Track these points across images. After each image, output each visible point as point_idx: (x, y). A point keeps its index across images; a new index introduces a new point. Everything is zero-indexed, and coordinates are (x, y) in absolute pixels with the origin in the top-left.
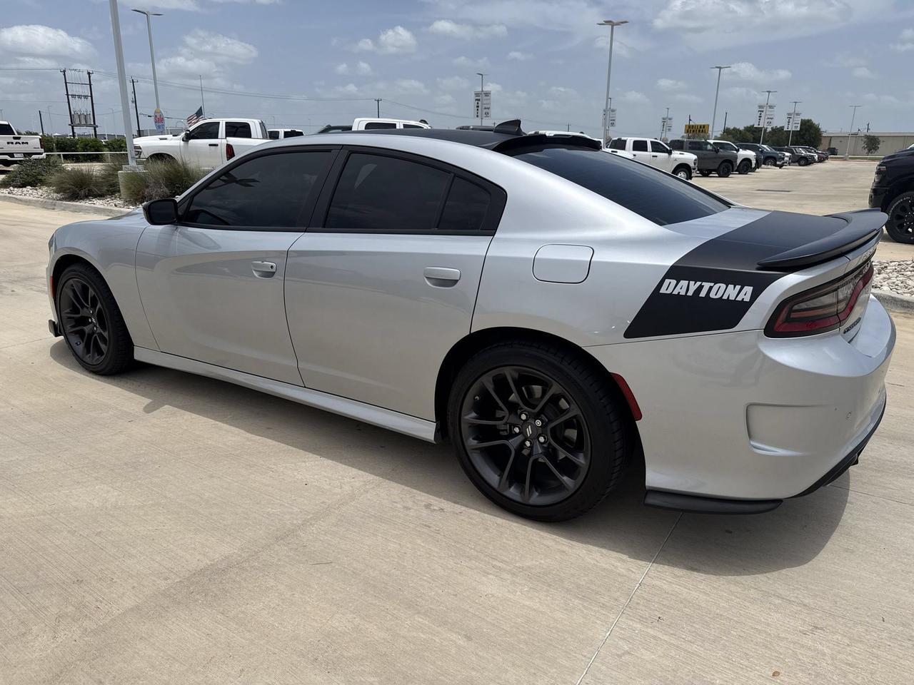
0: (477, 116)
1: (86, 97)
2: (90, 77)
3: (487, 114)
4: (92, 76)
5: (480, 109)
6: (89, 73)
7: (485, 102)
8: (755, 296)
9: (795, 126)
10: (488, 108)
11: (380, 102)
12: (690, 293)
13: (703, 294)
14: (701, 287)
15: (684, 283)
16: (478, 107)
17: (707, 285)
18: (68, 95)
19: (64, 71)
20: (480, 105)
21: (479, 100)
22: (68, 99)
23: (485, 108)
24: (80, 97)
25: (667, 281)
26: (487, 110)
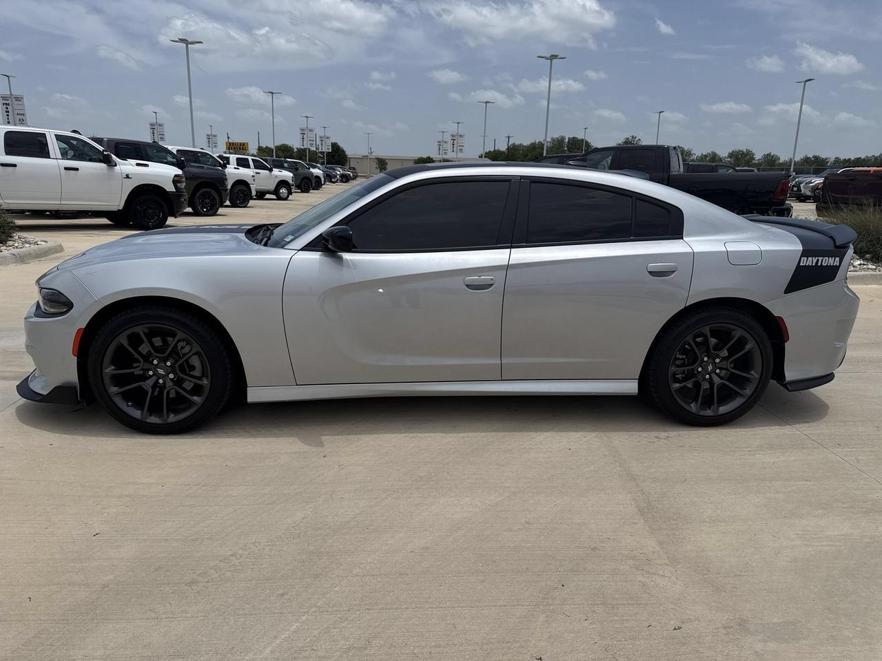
8: (841, 262)
9: (327, 148)
12: (814, 264)
13: (819, 264)
14: (818, 260)
15: (810, 259)
17: (820, 259)
25: (802, 258)
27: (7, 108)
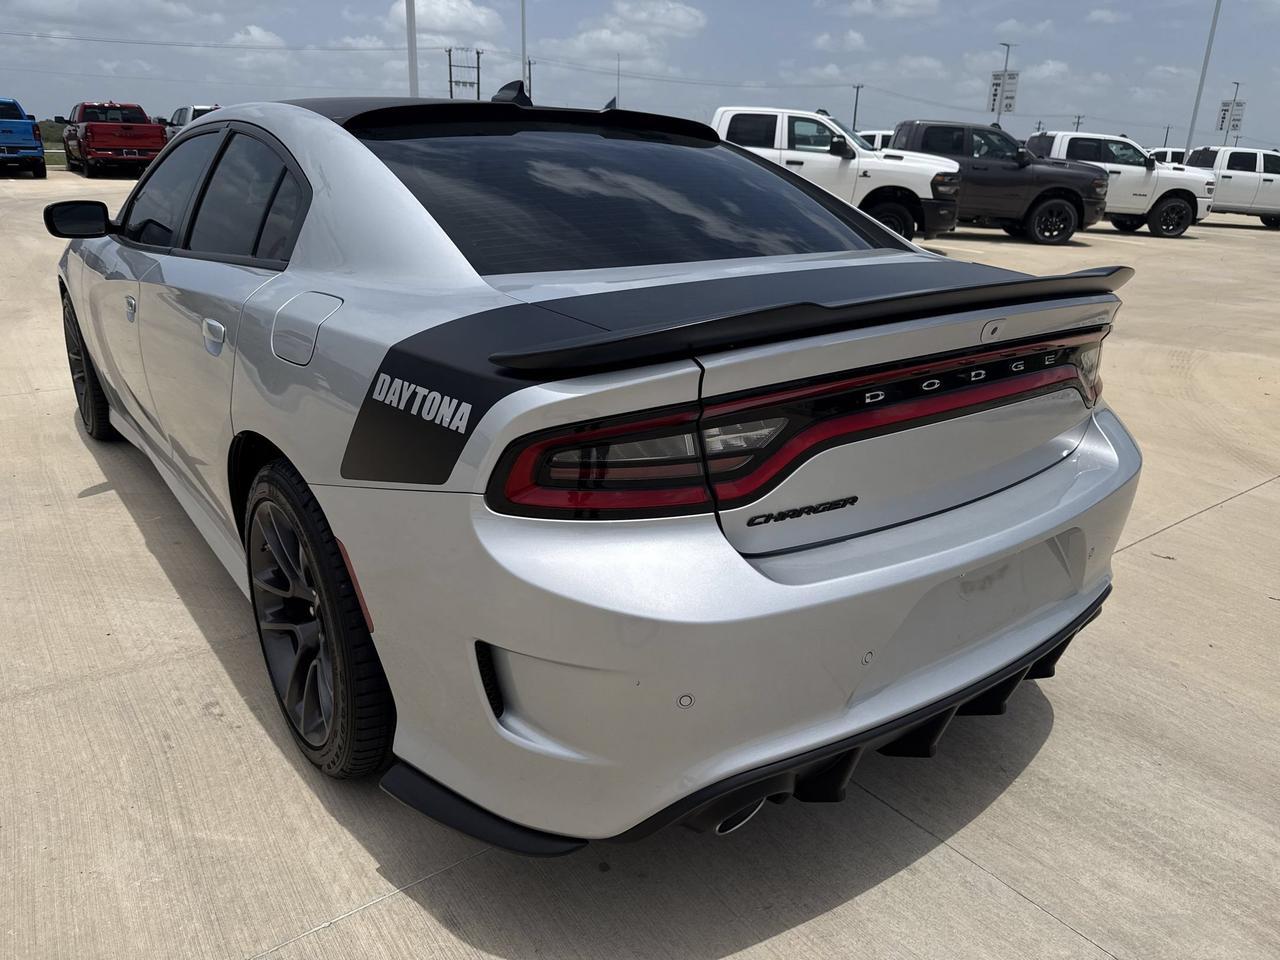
0: (993, 110)
1: (472, 84)
2: (478, 58)
3: (1009, 107)
4: (481, 56)
5: (998, 98)
6: (478, 53)
7: (1007, 88)
10: (1012, 98)
11: (860, 90)
13: (415, 409)
14: (414, 394)
15: (397, 384)
16: (995, 95)
17: (422, 391)
18: (451, 82)
19: (450, 51)
20: (999, 92)
21: (998, 85)
22: (451, 88)
23: (1007, 98)
24: (465, 84)
25: (382, 377)
26: (1008, 101)
27: (996, 90)
